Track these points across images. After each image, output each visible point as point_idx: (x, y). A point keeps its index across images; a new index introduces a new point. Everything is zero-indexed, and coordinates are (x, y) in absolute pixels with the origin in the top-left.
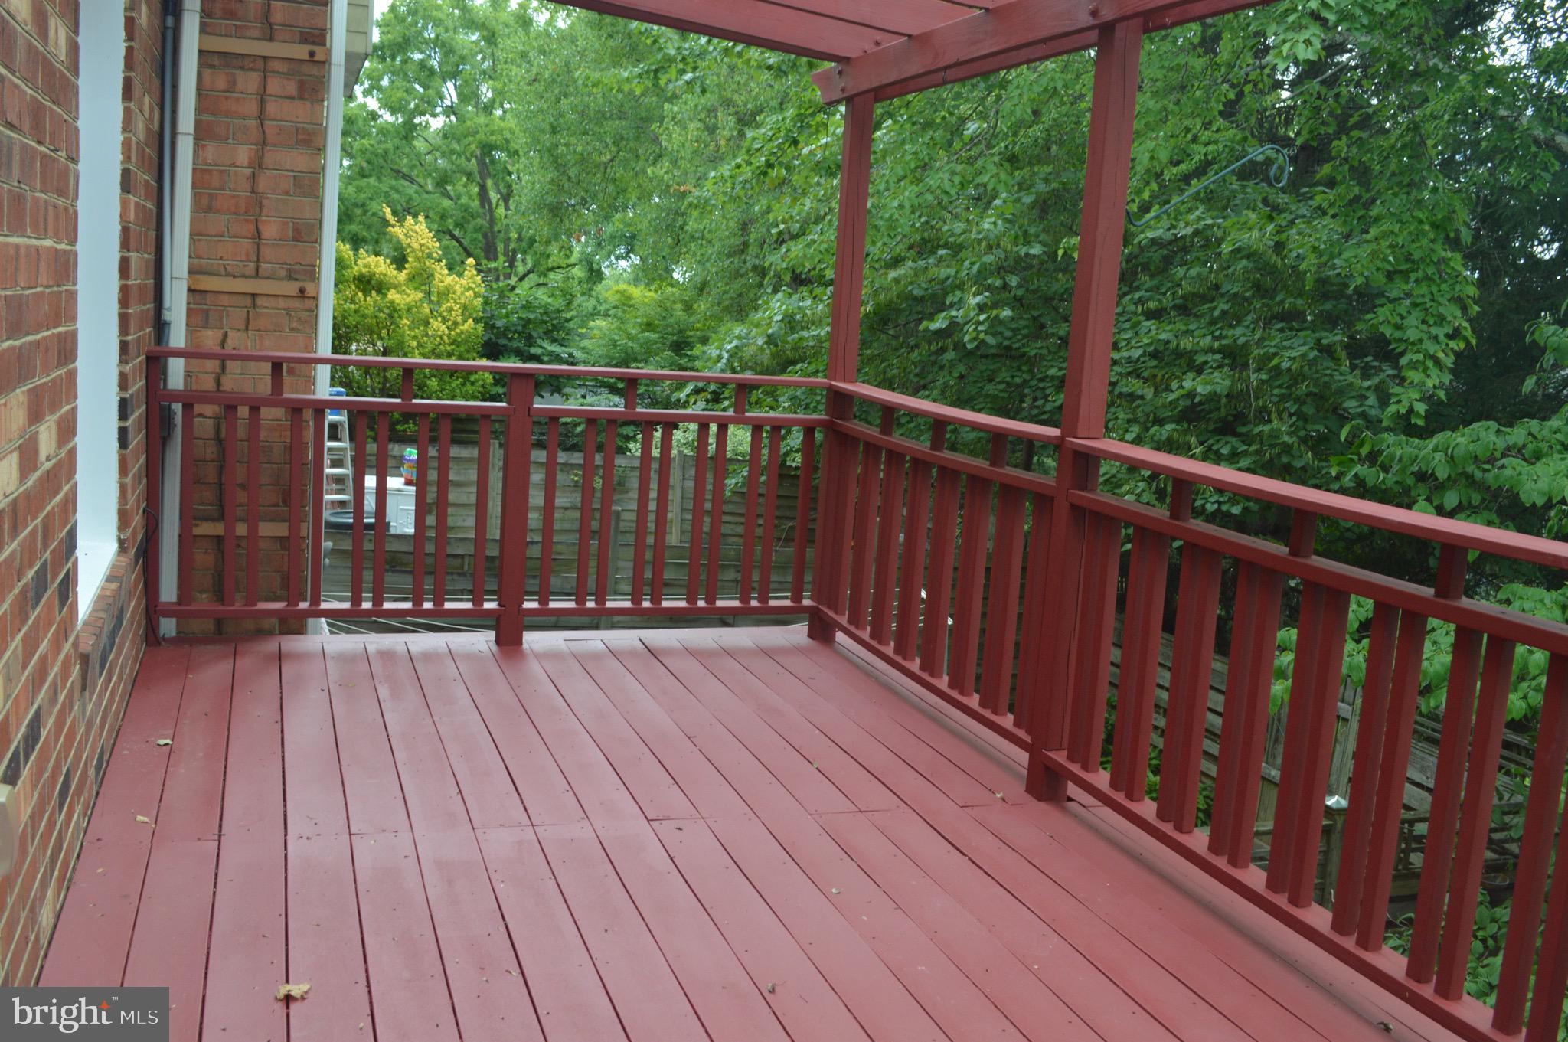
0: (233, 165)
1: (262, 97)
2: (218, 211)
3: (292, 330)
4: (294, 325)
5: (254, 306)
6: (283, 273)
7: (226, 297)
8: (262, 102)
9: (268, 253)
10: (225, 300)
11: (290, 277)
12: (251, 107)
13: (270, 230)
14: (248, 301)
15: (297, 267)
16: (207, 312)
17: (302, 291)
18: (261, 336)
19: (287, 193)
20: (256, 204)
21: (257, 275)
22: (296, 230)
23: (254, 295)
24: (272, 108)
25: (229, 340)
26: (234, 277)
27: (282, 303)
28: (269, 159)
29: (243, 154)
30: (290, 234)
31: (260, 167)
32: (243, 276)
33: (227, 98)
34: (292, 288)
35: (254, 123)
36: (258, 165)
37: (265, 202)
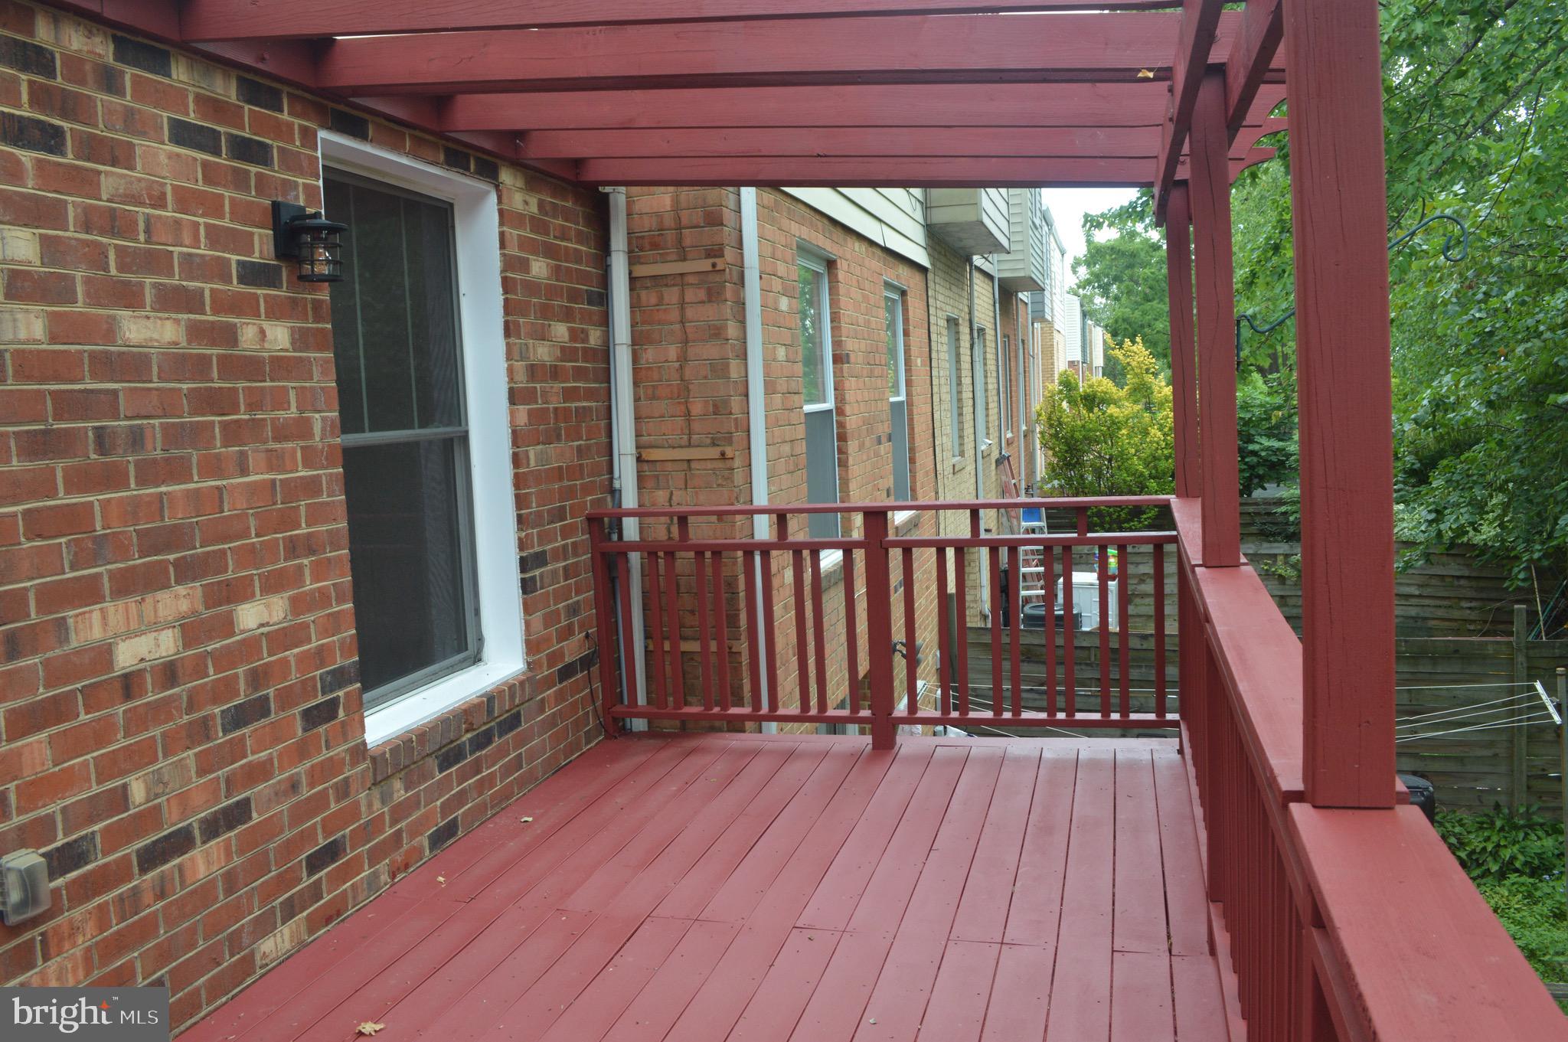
0: (666, 361)
1: (682, 305)
2: (658, 398)
3: (718, 485)
4: (720, 481)
5: (690, 469)
6: (708, 441)
7: (670, 464)
8: (682, 309)
9: (696, 426)
10: (669, 466)
11: (714, 444)
12: (674, 315)
13: (697, 409)
14: (685, 465)
15: (719, 435)
16: (657, 477)
17: (723, 454)
18: (696, 493)
19: (706, 378)
20: (683, 392)
21: (689, 446)
22: (715, 406)
23: (689, 461)
24: (690, 313)
25: (674, 498)
26: (674, 448)
27: (709, 465)
28: (691, 352)
29: (673, 352)
30: (711, 409)
31: (686, 360)
32: (681, 447)
33: (658, 310)
34: (714, 452)
35: (678, 326)
36: (683, 359)
37: (691, 387)
